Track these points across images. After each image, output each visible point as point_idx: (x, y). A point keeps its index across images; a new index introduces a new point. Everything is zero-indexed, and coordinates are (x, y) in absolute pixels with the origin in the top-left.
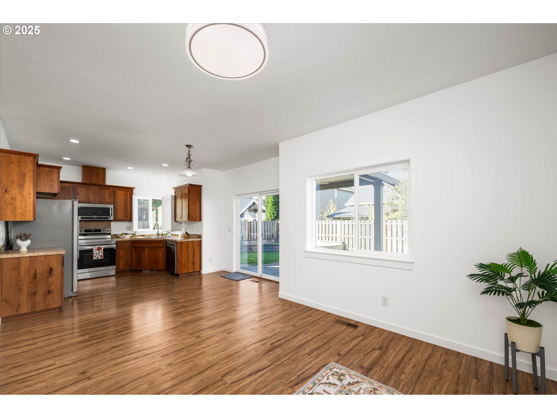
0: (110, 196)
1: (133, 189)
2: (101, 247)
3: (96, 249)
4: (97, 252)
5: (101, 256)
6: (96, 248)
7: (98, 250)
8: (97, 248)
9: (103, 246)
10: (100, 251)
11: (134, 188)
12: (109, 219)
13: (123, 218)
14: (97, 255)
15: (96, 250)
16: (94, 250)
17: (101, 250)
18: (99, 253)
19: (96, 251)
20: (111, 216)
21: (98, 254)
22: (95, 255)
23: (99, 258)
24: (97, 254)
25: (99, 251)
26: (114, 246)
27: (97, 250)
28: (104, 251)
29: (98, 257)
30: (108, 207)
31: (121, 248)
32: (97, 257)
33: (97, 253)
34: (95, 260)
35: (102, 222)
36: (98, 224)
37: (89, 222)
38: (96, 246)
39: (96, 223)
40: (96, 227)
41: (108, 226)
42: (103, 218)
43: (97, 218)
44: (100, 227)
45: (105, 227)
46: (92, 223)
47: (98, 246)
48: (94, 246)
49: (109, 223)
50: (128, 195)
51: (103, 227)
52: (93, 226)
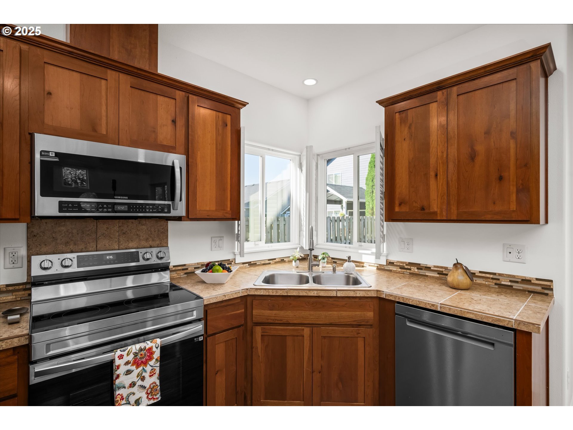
0: (174, 122)
1: (239, 109)
2: (148, 349)
3: (127, 363)
4: (133, 377)
5: (151, 393)
6: (131, 357)
7: (137, 367)
8: (136, 354)
9: (159, 340)
10: (148, 368)
11: (244, 104)
12: (173, 213)
14: (135, 389)
15: (129, 367)
17: (152, 363)
18: (143, 379)
19: (128, 372)
21: (140, 383)
22: (127, 392)
24: (133, 385)
25: (140, 369)
26: (199, 328)
27: (134, 368)
28: (161, 366)
29: (137, 401)
31: (217, 333)
32: (133, 399)
33: (135, 379)
35: (140, 223)
36: (126, 232)
37: (94, 225)
38: (129, 347)
39: (119, 227)
40: (121, 242)
41: (160, 238)
42: (151, 207)
43: (127, 206)
44: (135, 243)
45: (151, 243)
46: (108, 228)
47: (138, 346)
48: (118, 350)
49: (162, 228)
50: (227, 125)
51: (145, 242)
52: (111, 238)
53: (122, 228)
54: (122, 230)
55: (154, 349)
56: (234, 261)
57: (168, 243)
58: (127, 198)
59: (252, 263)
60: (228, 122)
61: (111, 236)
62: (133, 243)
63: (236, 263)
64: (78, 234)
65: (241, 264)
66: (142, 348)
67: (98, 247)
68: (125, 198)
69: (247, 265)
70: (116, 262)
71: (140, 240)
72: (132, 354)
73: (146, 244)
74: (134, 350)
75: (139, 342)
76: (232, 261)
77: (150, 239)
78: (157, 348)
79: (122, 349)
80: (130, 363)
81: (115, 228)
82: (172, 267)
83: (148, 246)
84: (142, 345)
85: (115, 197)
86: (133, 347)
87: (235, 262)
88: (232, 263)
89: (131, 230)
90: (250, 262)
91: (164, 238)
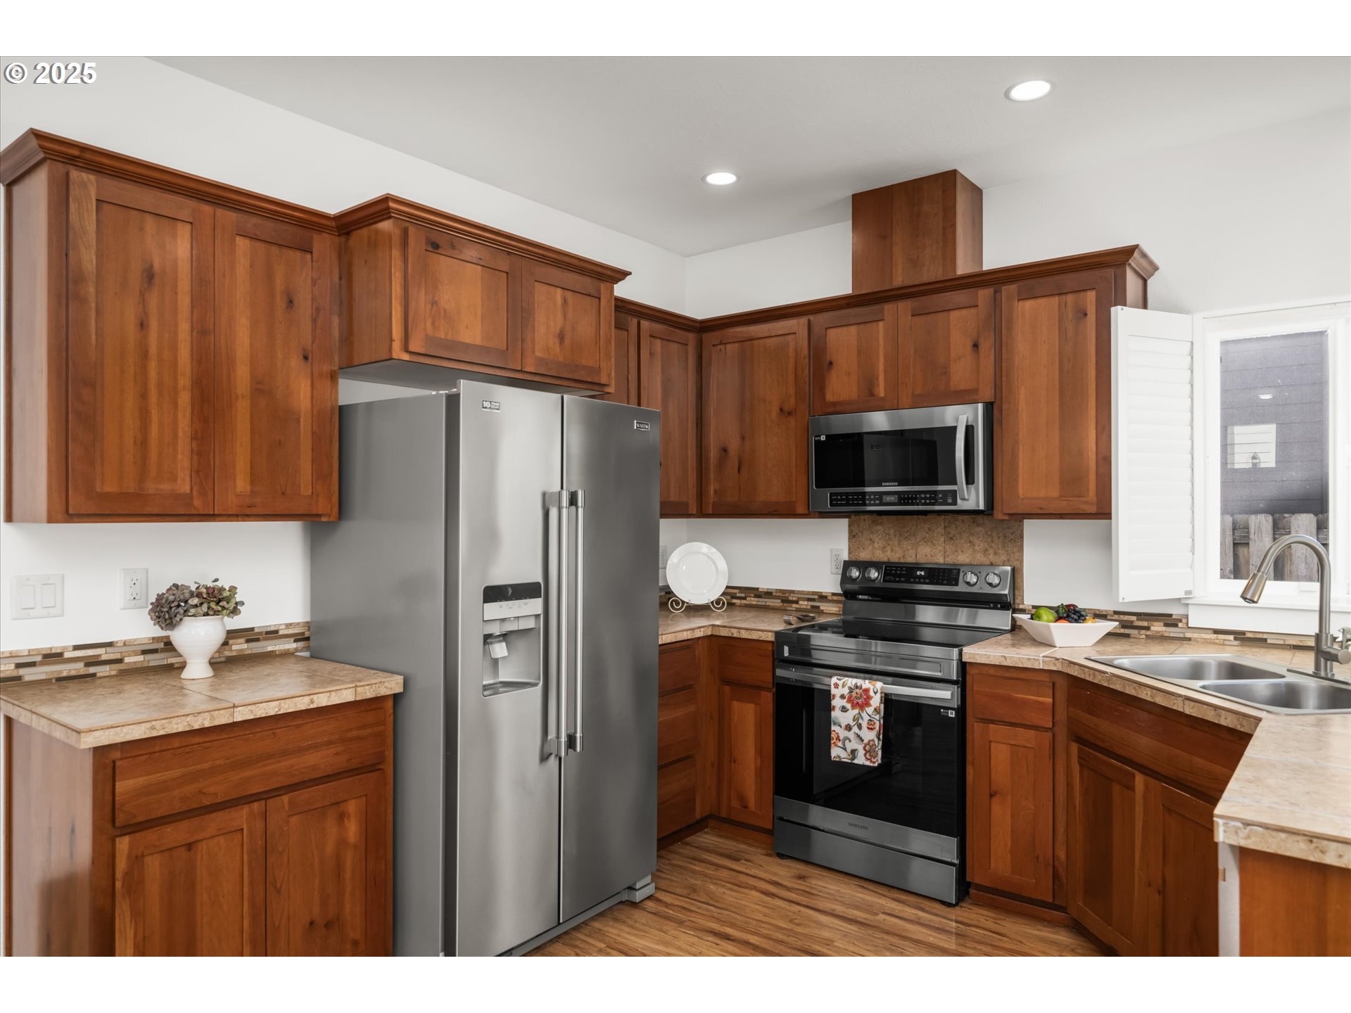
2: (867, 691)
3: (842, 697)
4: (849, 718)
5: (869, 752)
6: (846, 691)
7: (853, 707)
8: (851, 690)
9: (879, 685)
10: (866, 717)
12: (959, 505)
13: (1055, 492)
14: (851, 735)
15: (844, 703)
16: (837, 702)
17: (870, 710)
18: (860, 727)
19: (844, 709)
20: (970, 480)
21: (855, 729)
22: (843, 733)
23: (861, 760)
24: (849, 728)
25: (856, 711)
26: (945, 694)
27: (849, 706)
29: (853, 752)
30: (950, 422)
31: (993, 722)
32: (850, 746)
33: (851, 723)
34: (840, 764)
35: (974, 522)
36: (954, 536)
37: (913, 525)
38: (846, 679)
39: (945, 527)
40: (948, 553)
41: (1007, 551)
42: (928, 496)
43: (897, 496)
44: (967, 555)
45: (992, 558)
46: (930, 529)
47: (855, 681)
48: (836, 678)
49: (1011, 531)
50: (1086, 315)
51: (982, 555)
52: (934, 545)
53: (948, 529)
54: (949, 533)
55: (872, 693)
56: (1184, 621)
57: (1023, 560)
58: (897, 484)
59: (1248, 635)
60: (1088, 307)
61: (934, 541)
62: (964, 556)
63: (1190, 625)
64: (895, 536)
65: (1210, 632)
66: (858, 685)
67: (918, 557)
68: (894, 484)
69: (1231, 637)
70: (927, 581)
71: (974, 551)
72: (846, 687)
73: (984, 559)
74: (849, 685)
75: (857, 677)
76: (1181, 621)
77: (991, 551)
78: (875, 693)
79: (839, 677)
80: (845, 698)
81: (939, 529)
82: (1031, 608)
83: (988, 563)
84: (859, 682)
85: (883, 484)
86: (850, 679)
87: (1187, 624)
88: (1180, 625)
89: (960, 534)
90: (1243, 633)
91: (1014, 551)
